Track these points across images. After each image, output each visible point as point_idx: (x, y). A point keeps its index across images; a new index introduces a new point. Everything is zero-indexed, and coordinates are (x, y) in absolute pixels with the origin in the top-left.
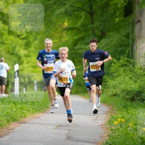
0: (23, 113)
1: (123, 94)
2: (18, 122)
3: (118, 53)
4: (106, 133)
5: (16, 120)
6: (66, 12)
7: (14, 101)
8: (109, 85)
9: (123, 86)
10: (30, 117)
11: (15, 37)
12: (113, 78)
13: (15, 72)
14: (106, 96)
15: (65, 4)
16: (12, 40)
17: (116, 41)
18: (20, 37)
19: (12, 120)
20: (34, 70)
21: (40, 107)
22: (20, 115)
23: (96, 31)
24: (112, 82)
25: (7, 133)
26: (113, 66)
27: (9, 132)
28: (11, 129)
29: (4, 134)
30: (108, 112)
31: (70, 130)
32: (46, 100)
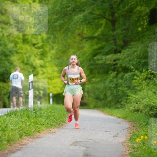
0: (37, 127)
1: (147, 110)
2: (32, 137)
3: (141, 65)
4: (127, 152)
5: (30, 135)
6: (85, 20)
7: (28, 115)
8: (131, 99)
9: (146, 101)
10: (44, 132)
11: (30, 46)
12: (136, 92)
13: (30, 83)
14: (127, 111)
15: (84, 11)
16: (27, 49)
17: (139, 52)
18: (36, 46)
19: (26, 135)
20: (50, 81)
21: (55, 122)
22: (34, 129)
23: (118, 41)
24: (134, 96)
25: (19, 148)
26: (136, 79)
27: (21, 148)
28: (24, 145)
29: (16, 149)
30: (129, 128)
31: (88, 147)
32: (62, 114)
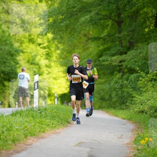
0: (42, 127)
1: (152, 111)
2: (37, 137)
4: (132, 153)
5: (35, 135)
6: (91, 20)
7: (33, 115)
8: (136, 101)
9: (151, 103)
10: (49, 132)
11: (35, 46)
12: (141, 93)
13: (35, 83)
14: (132, 112)
15: (90, 12)
16: (32, 49)
17: (145, 53)
18: (41, 46)
19: (30, 135)
20: (55, 81)
21: (60, 122)
22: (39, 129)
23: (123, 41)
24: (139, 97)
25: (24, 148)
26: (141, 80)
27: (26, 148)
28: (29, 145)
29: (21, 150)
30: (134, 130)
31: (93, 148)
32: (67, 115)
